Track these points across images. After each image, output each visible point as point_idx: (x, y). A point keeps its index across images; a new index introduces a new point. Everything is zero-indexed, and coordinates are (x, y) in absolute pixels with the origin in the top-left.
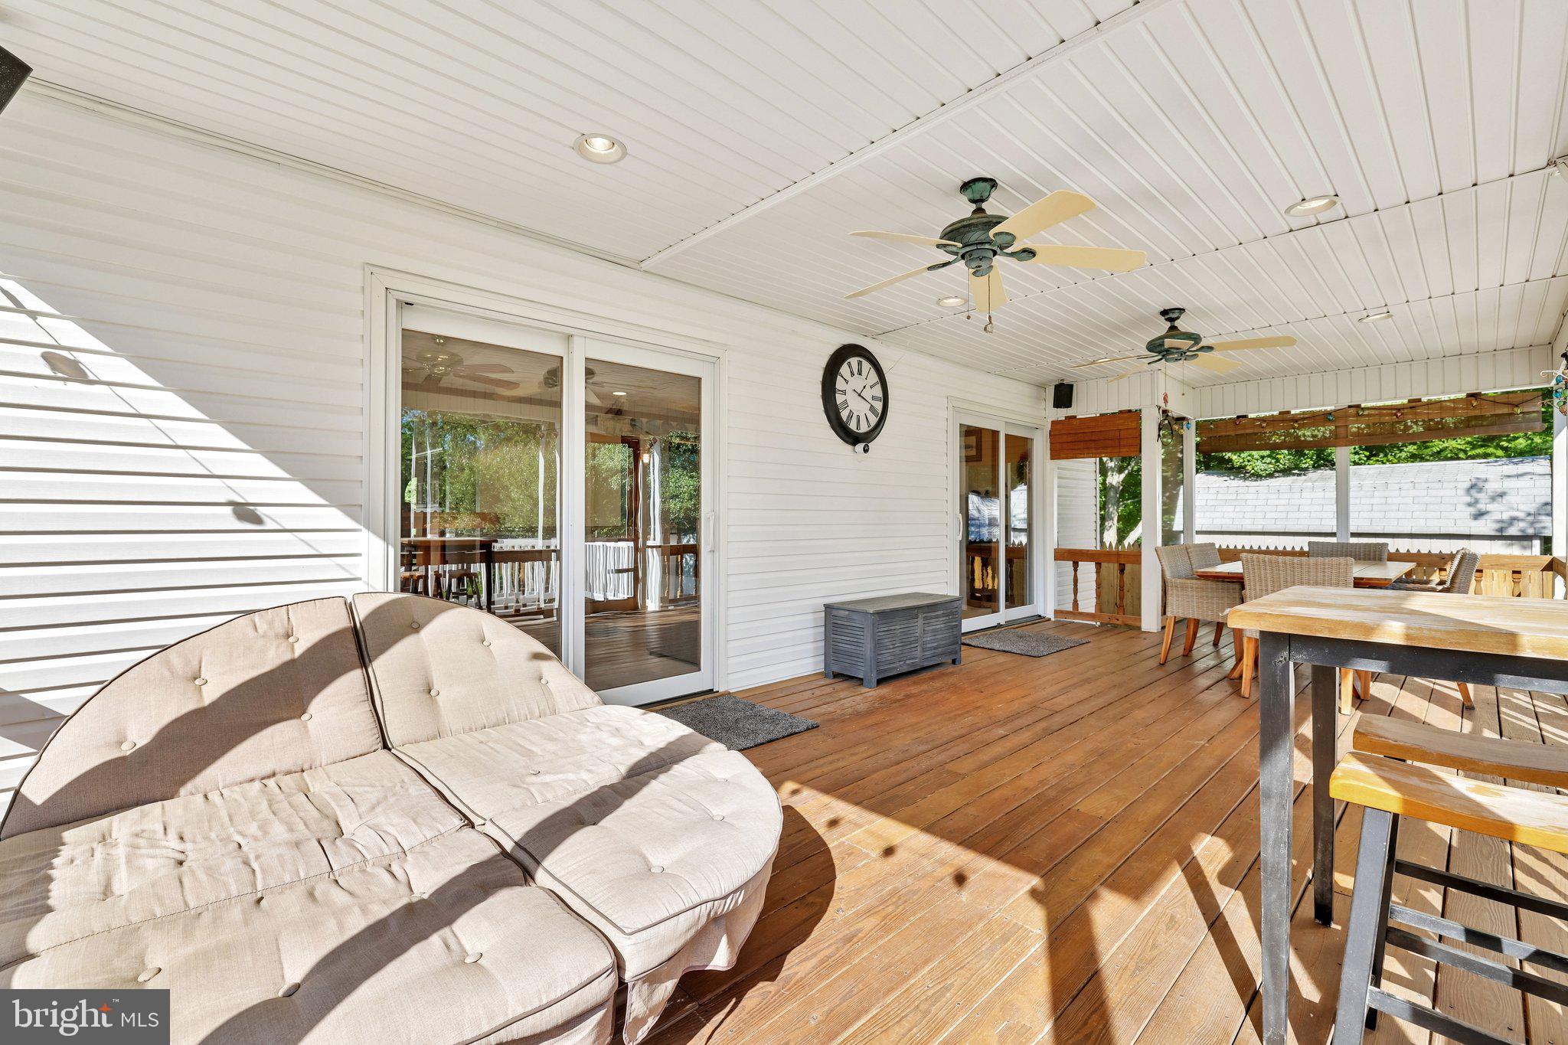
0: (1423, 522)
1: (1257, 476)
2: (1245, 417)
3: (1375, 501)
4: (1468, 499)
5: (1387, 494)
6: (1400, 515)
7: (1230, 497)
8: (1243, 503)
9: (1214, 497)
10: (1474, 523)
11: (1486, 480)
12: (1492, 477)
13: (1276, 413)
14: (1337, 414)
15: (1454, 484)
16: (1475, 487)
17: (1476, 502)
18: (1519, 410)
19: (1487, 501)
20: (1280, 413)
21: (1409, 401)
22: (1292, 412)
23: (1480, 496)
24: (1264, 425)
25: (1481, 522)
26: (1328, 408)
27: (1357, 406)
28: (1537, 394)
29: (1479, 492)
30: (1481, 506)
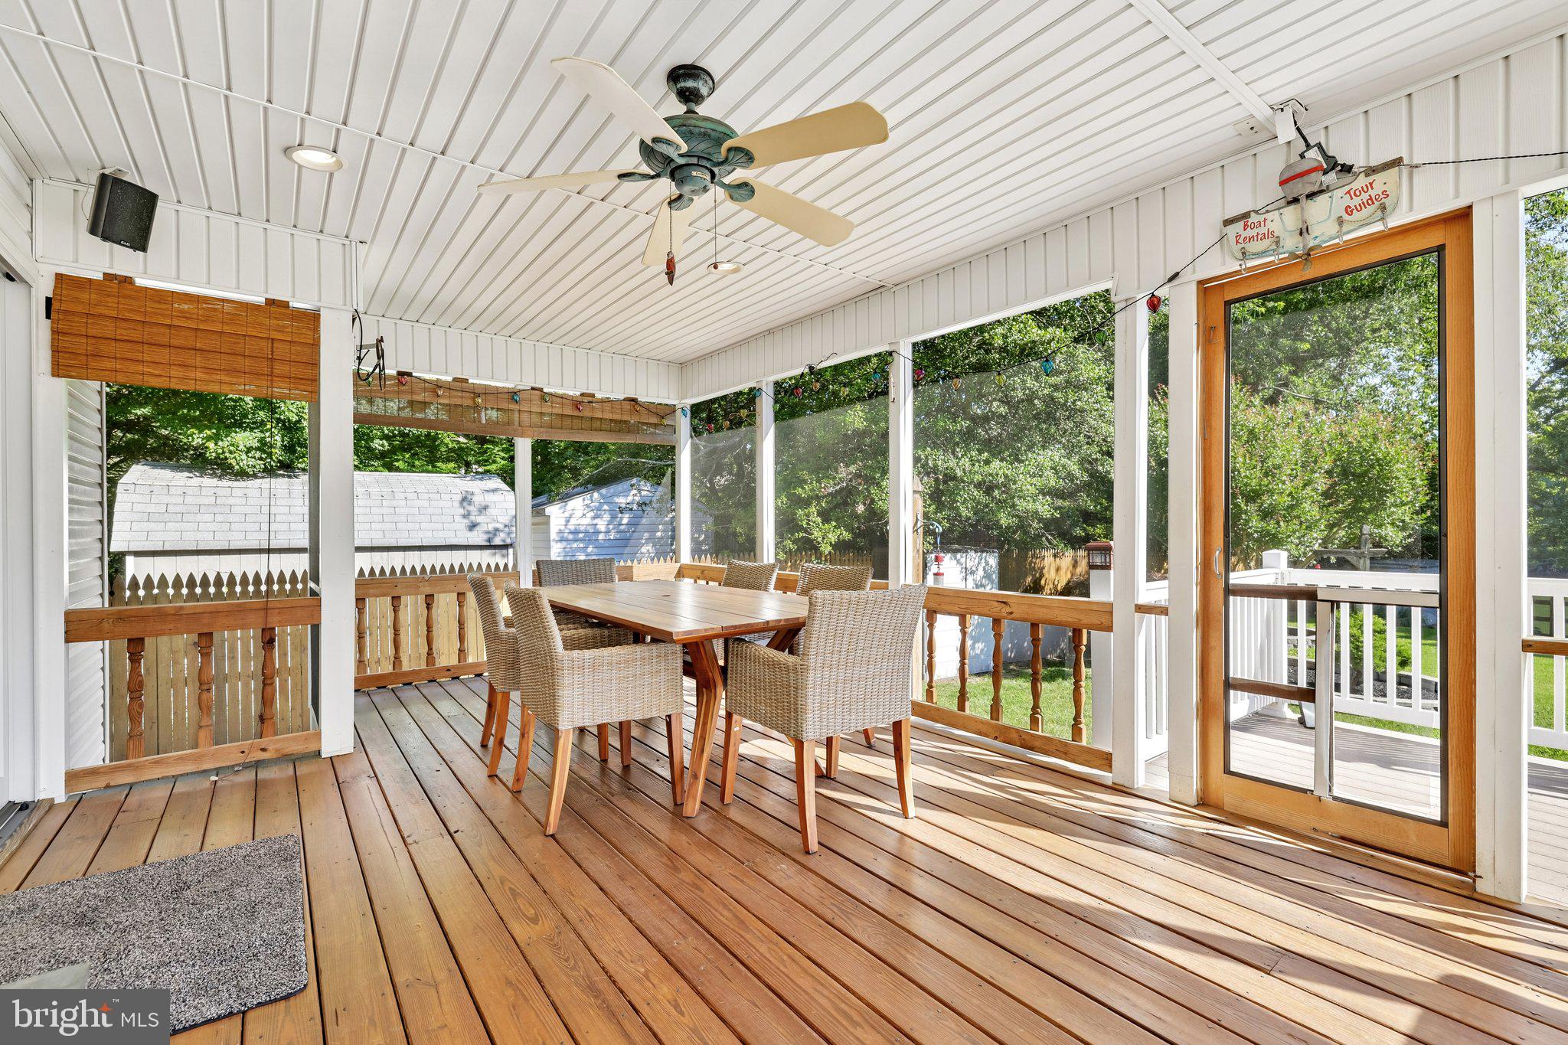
0: (430, 534)
1: (242, 474)
2: (409, 374)
3: (385, 511)
4: (462, 511)
5: (394, 503)
6: (410, 526)
7: (206, 501)
8: (227, 510)
9: (180, 500)
10: (470, 534)
11: (473, 494)
12: (476, 491)
13: (450, 379)
14: (522, 395)
15: (450, 496)
16: (466, 500)
17: (469, 514)
18: (665, 422)
19: (476, 513)
20: (455, 379)
21: (582, 395)
22: (470, 381)
23: (471, 508)
24: (440, 393)
25: (475, 533)
26: (510, 385)
27: (541, 390)
28: (672, 410)
29: (469, 505)
30: (472, 518)
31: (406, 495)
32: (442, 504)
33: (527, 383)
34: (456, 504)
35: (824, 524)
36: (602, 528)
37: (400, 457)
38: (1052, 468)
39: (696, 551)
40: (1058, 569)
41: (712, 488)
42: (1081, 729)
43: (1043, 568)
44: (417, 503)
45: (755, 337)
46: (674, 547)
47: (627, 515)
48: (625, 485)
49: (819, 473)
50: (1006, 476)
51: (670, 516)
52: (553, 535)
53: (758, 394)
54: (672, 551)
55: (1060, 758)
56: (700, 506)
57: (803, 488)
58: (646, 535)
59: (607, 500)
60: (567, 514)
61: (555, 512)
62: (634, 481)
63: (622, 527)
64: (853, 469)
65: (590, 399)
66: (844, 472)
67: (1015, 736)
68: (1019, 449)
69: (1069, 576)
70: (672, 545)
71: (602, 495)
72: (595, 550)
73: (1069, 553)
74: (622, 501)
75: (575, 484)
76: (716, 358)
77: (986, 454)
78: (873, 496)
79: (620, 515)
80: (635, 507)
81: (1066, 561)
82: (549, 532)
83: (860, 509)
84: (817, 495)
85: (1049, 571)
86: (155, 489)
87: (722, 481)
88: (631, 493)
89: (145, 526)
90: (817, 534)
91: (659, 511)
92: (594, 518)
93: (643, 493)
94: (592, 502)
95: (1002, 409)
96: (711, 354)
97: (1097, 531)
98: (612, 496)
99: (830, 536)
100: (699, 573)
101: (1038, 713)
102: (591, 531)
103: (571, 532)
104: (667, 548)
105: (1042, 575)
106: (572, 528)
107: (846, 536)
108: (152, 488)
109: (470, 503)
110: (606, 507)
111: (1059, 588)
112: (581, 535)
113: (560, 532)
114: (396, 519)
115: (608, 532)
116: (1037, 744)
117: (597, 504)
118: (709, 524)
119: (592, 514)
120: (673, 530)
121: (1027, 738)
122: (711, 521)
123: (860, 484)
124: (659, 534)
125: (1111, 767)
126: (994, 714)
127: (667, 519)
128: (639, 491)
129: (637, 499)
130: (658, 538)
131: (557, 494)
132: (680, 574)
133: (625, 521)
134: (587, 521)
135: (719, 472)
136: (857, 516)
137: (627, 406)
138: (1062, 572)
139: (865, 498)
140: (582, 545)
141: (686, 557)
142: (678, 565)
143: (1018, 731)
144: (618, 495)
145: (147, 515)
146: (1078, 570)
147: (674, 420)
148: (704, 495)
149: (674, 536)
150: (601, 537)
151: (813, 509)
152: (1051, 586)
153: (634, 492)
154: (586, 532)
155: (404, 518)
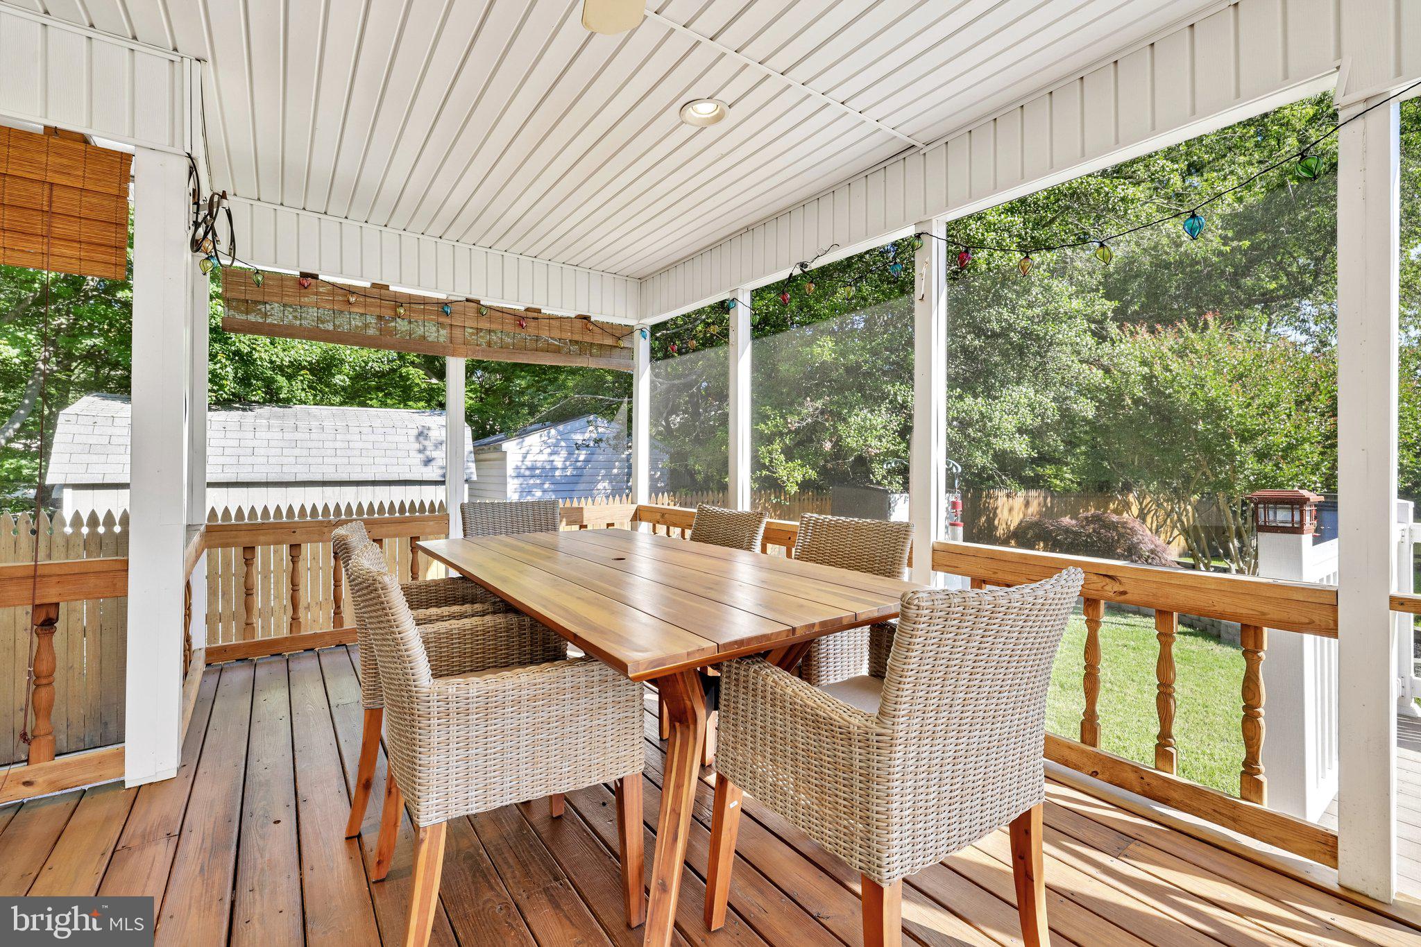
0: (383, 468)
2: (315, 277)
3: (338, 445)
4: (417, 446)
5: (349, 437)
6: (364, 461)
10: (425, 469)
11: (429, 429)
12: (433, 426)
13: (368, 285)
14: (454, 307)
15: (405, 431)
16: (422, 435)
17: (425, 449)
18: (622, 344)
19: (432, 448)
20: (374, 285)
21: (527, 310)
22: (391, 288)
23: (427, 443)
24: (352, 299)
25: (429, 468)
26: (442, 296)
27: (478, 302)
28: (629, 331)
29: (426, 439)
30: (428, 453)
31: (361, 429)
32: (397, 439)
33: (461, 293)
34: (412, 439)
35: (787, 462)
36: (560, 465)
37: (374, 396)
38: (1029, 406)
39: (654, 490)
40: (1011, 510)
41: (668, 427)
42: (1259, 783)
43: (997, 508)
44: (372, 438)
45: (729, 238)
46: (630, 484)
47: (584, 452)
48: (583, 421)
49: (782, 409)
50: (981, 413)
51: (627, 453)
52: (510, 471)
53: (732, 305)
54: (628, 488)
55: (1223, 825)
56: (657, 444)
57: (767, 424)
58: (603, 472)
59: (564, 437)
60: (524, 450)
61: (511, 448)
62: (592, 417)
63: (579, 464)
64: (819, 404)
65: (535, 315)
66: (811, 407)
67: (1131, 777)
68: (993, 386)
69: (1021, 516)
70: (628, 481)
71: (559, 431)
72: (552, 487)
73: (1022, 493)
74: (578, 438)
75: (532, 420)
76: (680, 269)
77: (958, 390)
78: (841, 433)
79: (577, 452)
80: (592, 444)
81: (1018, 501)
82: (505, 468)
83: (828, 446)
84: (780, 432)
85: (1002, 511)
86: (97, 419)
87: (676, 420)
88: (586, 431)
89: (86, 458)
90: (782, 473)
91: (615, 448)
92: (551, 454)
93: (600, 430)
94: (549, 438)
95: (977, 342)
96: (675, 265)
97: (1048, 471)
98: (570, 432)
99: (796, 474)
100: (658, 516)
101: (1170, 745)
102: (548, 467)
103: (528, 469)
104: (623, 486)
105: (995, 515)
106: (529, 464)
107: (812, 474)
108: (96, 419)
109: (426, 437)
110: (563, 444)
111: (1012, 528)
112: (538, 472)
113: (517, 468)
114: (349, 453)
115: (564, 468)
116: (1176, 795)
117: (554, 441)
118: (665, 462)
119: (549, 450)
120: (630, 467)
121: (1154, 783)
122: (666, 458)
123: (827, 420)
124: (615, 471)
125: (1335, 858)
126: (1087, 736)
127: (624, 456)
128: (596, 427)
129: (594, 436)
130: (615, 475)
131: (515, 430)
132: (637, 517)
133: (582, 458)
134: (544, 457)
135: (674, 411)
136: (824, 455)
137: (579, 323)
138: (1015, 512)
139: (832, 435)
140: (538, 482)
141: (643, 498)
142: (634, 507)
143: (1136, 769)
144: (575, 432)
145: (88, 446)
146: (1030, 510)
147: (632, 342)
148: (659, 433)
149: (629, 472)
150: (558, 473)
151: (777, 446)
152: (1004, 526)
153: (591, 428)
154: (543, 468)
155: (357, 453)
